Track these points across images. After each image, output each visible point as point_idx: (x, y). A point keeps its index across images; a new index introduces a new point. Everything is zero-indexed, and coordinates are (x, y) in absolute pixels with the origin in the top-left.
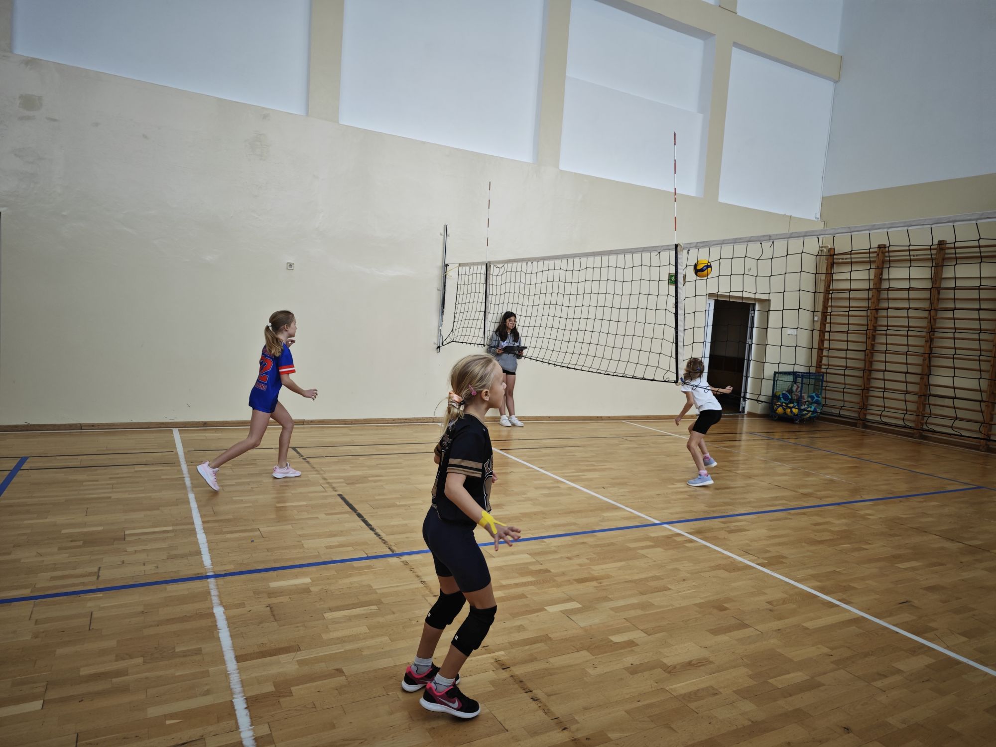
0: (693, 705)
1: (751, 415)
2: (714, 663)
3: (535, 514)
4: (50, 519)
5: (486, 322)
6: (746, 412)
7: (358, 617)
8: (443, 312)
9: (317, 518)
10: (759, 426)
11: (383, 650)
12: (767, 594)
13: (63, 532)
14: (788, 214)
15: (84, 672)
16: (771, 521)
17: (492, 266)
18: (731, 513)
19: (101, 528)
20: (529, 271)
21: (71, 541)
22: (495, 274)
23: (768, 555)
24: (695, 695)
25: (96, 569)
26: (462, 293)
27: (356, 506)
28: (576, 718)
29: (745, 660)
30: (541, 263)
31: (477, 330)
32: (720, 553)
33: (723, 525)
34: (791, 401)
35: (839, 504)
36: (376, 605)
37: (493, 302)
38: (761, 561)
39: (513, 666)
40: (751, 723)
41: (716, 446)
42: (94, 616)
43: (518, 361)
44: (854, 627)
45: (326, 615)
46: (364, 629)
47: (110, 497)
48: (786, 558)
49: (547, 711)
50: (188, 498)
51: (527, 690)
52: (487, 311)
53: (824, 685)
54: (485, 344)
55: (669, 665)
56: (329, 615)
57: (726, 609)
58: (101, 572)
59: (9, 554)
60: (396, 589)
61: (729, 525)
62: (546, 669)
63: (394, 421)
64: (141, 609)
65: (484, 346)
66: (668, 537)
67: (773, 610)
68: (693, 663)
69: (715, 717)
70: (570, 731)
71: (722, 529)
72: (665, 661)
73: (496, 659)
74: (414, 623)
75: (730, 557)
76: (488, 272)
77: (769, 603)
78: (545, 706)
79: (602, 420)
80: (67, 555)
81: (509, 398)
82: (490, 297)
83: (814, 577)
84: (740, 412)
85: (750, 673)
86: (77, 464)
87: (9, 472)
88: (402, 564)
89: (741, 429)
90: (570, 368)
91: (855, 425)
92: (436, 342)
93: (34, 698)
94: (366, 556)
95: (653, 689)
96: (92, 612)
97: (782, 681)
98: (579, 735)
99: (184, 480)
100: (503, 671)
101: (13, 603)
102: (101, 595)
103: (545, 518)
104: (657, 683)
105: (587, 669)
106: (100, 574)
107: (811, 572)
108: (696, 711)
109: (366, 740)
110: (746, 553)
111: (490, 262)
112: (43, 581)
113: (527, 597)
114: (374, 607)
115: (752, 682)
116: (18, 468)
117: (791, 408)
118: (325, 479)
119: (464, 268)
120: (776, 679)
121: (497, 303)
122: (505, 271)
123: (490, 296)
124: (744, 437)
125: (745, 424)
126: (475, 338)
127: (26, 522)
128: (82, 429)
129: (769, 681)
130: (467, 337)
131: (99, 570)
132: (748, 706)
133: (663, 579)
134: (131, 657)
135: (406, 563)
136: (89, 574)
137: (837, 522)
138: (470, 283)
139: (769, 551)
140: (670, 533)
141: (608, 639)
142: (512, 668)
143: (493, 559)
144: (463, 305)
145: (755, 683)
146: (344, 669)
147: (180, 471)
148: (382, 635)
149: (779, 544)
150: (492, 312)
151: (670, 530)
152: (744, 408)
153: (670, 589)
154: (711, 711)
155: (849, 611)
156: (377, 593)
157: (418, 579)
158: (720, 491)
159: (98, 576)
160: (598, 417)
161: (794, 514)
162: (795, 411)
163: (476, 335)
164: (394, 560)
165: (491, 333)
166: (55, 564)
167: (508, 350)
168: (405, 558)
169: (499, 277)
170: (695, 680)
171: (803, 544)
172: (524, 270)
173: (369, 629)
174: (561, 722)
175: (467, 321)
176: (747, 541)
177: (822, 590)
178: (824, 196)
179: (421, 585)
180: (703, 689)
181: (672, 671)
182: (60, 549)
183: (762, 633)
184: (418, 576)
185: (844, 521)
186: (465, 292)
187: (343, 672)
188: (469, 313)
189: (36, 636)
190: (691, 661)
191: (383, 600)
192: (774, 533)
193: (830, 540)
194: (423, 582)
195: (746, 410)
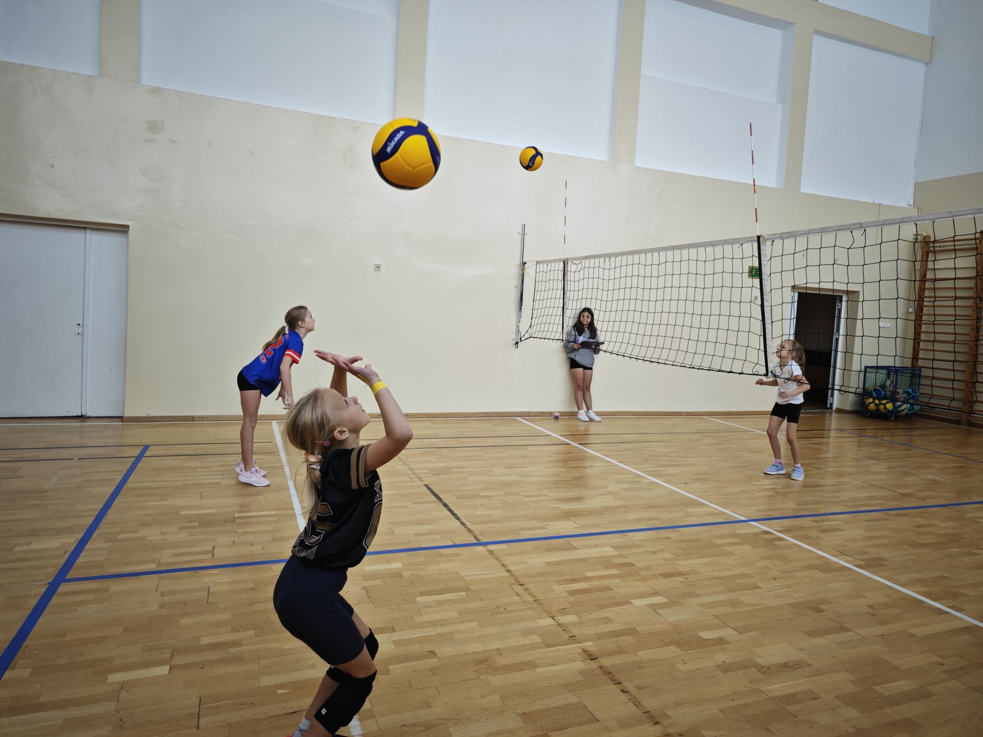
0: (791, 708)
1: (839, 411)
2: (812, 666)
3: (617, 507)
4: (170, 502)
5: (564, 318)
6: (834, 409)
7: (447, 602)
8: (521, 309)
9: (406, 506)
10: (848, 423)
11: (472, 635)
12: (867, 597)
13: (182, 513)
14: (877, 201)
15: (205, 641)
16: (865, 521)
17: (570, 263)
18: (823, 512)
19: (213, 511)
20: (607, 267)
21: (189, 522)
22: (573, 270)
23: (866, 557)
24: (792, 698)
25: (211, 548)
26: (539, 290)
27: (441, 496)
28: (668, 714)
29: (846, 665)
30: (619, 258)
31: (555, 326)
32: (813, 552)
33: (814, 524)
34: (884, 398)
35: (944, 506)
36: (465, 591)
37: (571, 298)
38: (858, 562)
39: (601, 657)
40: (855, 730)
41: (803, 443)
42: (211, 590)
43: (595, 356)
44: (967, 636)
45: (418, 599)
46: (454, 614)
47: (220, 483)
48: (887, 560)
49: (637, 704)
50: (288, 485)
51: (616, 682)
52: (565, 306)
54: (564, 339)
55: (763, 664)
56: (420, 599)
57: (822, 611)
58: (215, 550)
59: (137, 532)
60: (483, 577)
61: (821, 524)
62: (635, 662)
63: (474, 415)
64: (251, 585)
65: (563, 341)
66: (755, 534)
67: (875, 614)
68: (788, 664)
69: (816, 722)
70: (662, 726)
71: (814, 527)
72: (759, 660)
73: (583, 649)
74: (502, 610)
75: (824, 557)
76: (566, 269)
77: (870, 606)
78: (636, 698)
79: (681, 415)
80: (186, 534)
81: (587, 392)
82: (568, 294)
83: (919, 581)
84: (828, 409)
85: (853, 678)
86: (191, 452)
87: (135, 458)
88: (487, 553)
89: (830, 426)
90: (653, 362)
91: (958, 422)
92: (514, 338)
93: (161, 663)
94: (453, 544)
95: (748, 689)
96: (209, 587)
97: (887, 689)
98: (671, 731)
99: (283, 468)
100: (591, 661)
101: (142, 577)
102: (216, 572)
103: (627, 512)
104: (751, 683)
105: (677, 665)
106: (214, 553)
107: (916, 576)
108: (795, 714)
109: (460, 720)
110: (842, 553)
111: (567, 259)
112: (167, 558)
113: (612, 590)
114: (463, 594)
115: (855, 689)
116: (141, 455)
117: (884, 405)
118: (411, 470)
119: (542, 265)
120: (881, 686)
121: (575, 298)
122: (583, 268)
123: (568, 292)
124: (833, 434)
125: (834, 421)
126: (553, 334)
127: (150, 504)
128: (194, 421)
129: (874, 688)
130: (545, 333)
131: (214, 548)
132: (851, 713)
133: (752, 577)
134: (244, 629)
135: (491, 552)
136: (205, 552)
137: (942, 525)
138: (548, 279)
139: (866, 553)
140: (758, 531)
141: (697, 635)
142: (600, 659)
143: (576, 551)
144: (541, 302)
145: (858, 689)
146: (436, 651)
147: (280, 460)
148: (471, 621)
149: (878, 546)
150: (570, 307)
151: (758, 527)
152: (832, 404)
153: (760, 588)
154: (811, 715)
155: (960, 619)
156: (465, 580)
157: (504, 568)
158: (810, 489)
159: (213, 555)
160: (677, 413)
161: (893, 515)
162: (889, 406)
163: (555, 330)
164: (480, 549)
165: (570, 328)
166: (176, 542)
167: (584, 345)
168: (490, 547)
169: (577, 274)
170: (792, 683)
171: (906, 547)
172: (602, 265)
173: (459, 614)
174: (652, 716)
175: (545, 317)
176: (842, 542)
177: (929, 595)
178: (917, 181)
179: (507, 574)
180: (801, 692)
181: (766, 671)
182: (179, 528)
183: (864, 637)
184: (503, 565)
185: (951, 524)
186: (543, 289)
187: (436, 654)
188: (547, 309)
189: (162, 607)
190: (787, 663)
191: (471, 587)
192: (872, 534)
193: (936, 543)
194: (509, 571)
195: (835, 406)
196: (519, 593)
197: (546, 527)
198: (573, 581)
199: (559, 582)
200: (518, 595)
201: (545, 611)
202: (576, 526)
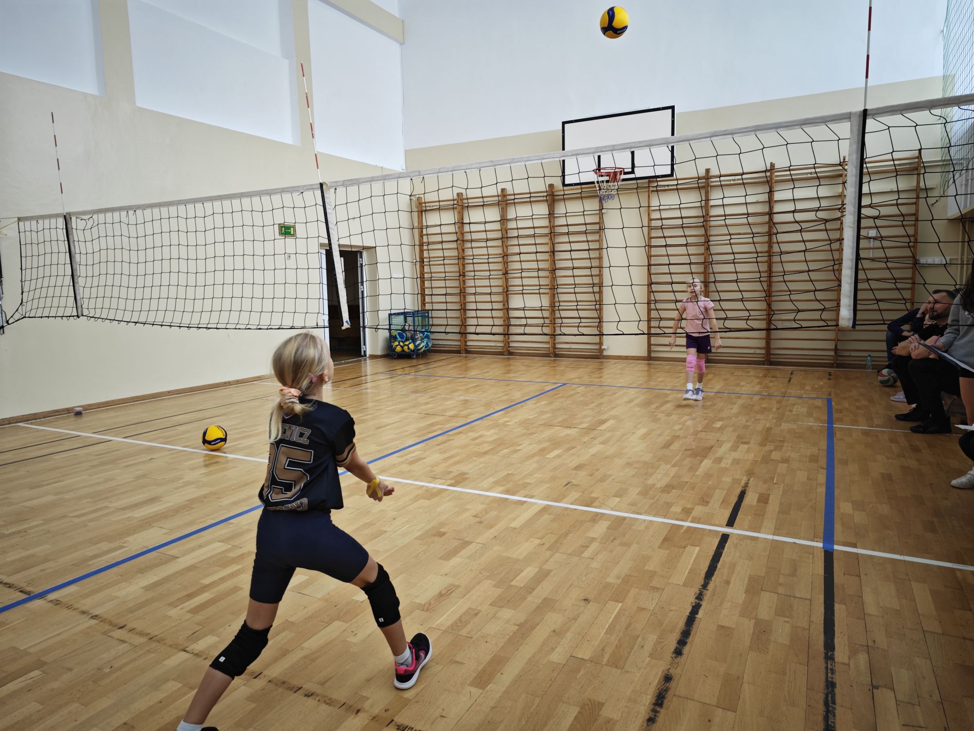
0: (464, 632)
1: (373, 357)
2: (461, 586)
5: (76, 288)
6: (368, 356)
10: (381, 366)
11: (78, 723)
12: (469, 509)
16: (438, 445)
17: (74, 219)
18: (403, 447)
20: (132, 222)
23: (452, 475)
24: (460, 623)
28: (364, 695)
29: (483, 573)
31: (63, 299)
32: (412, 484)
33: (401, 459)
34: (407, 340)
35: (481, 418)
36: (38, 669)
38: (449, 482)
39: (265, 669)
40: (517, 627)
41: (356, 390)
46: (35, 706)
48: (467, 473)
49: (330, 702)
51: (295, 690)
52: (76, 273)
53: (551, 571)
54: (80, 314)
55: (423, 603)
57: (443, 534)
60: (58, 638)
61: (406, 457)
62: (305, 657)
67: (481, 521)
68: (442, 593)
69: (488, 634)
70: (364, 711)
71: (403, 462)
72: (417, 601)
74: (107, 670)
75: (423, 486)
76: (69, 226)
77: (476, 516)
78: (324, 697)
79: (231, 385)
83: (497, 483)
84: (363, 356)
85: (494, 583)
88: (50, 605)
89: (366, 372)
91: (458, 352)
97: (520, 581)
98: (376, 711)
100: (256, 680)
105: (348, 639)
107: (492, 480)
108: (469, 636)
110: (434, 478)
111: (69, 214)
114: (36, 673)
115: (499, 591)
117: (408, 345)
119: (27, 223)
120: (515, 580)
124: (369, 377)
125: (369, 367)
129: (512, 584)
132: (507, 613)
133: (374, 524)
135: (57, 602)
137: (489, 433)
139: (451, 472)
141: (353, 600)
142: (265, 673)
143: (179, 560)
144: (34, 271)
145: (502, 590)
148: (66, 704)
149: (456, 463)
152: (365, 352)
153: (386, 532)
154: (482, 631)
155: (535, 503)
156: (30, 653)
157: (86, 615)
160: (225, 383)
162: (412, 346)
164: (36, 604)
168: (53, 596)
169: (87, 232)
170: (453, 609)
171: (474, 458)
172: (124, 220)
173: (42, 704)
174: (350, 707)
175: (44, 290)
176: (429, 468)
177: (508, 492)
178: (406, 149)
179: (94, 622)
180: (464, 614)
181: (428, 608)
183: (484, 544)
184: (83, 612)
185: (493, 431)
186: (35, 254)
190: (440, 593)
191: (44, 659)
192: (447, 455)
193: (492, 449)
194: (94, 617)
195: (368, 354)
196: (122, 638)
197: (124, 545)
198: (190, 596)
199: (173, 605)
200: (123, 641)
201: (170, 646)
202: (165, 531)
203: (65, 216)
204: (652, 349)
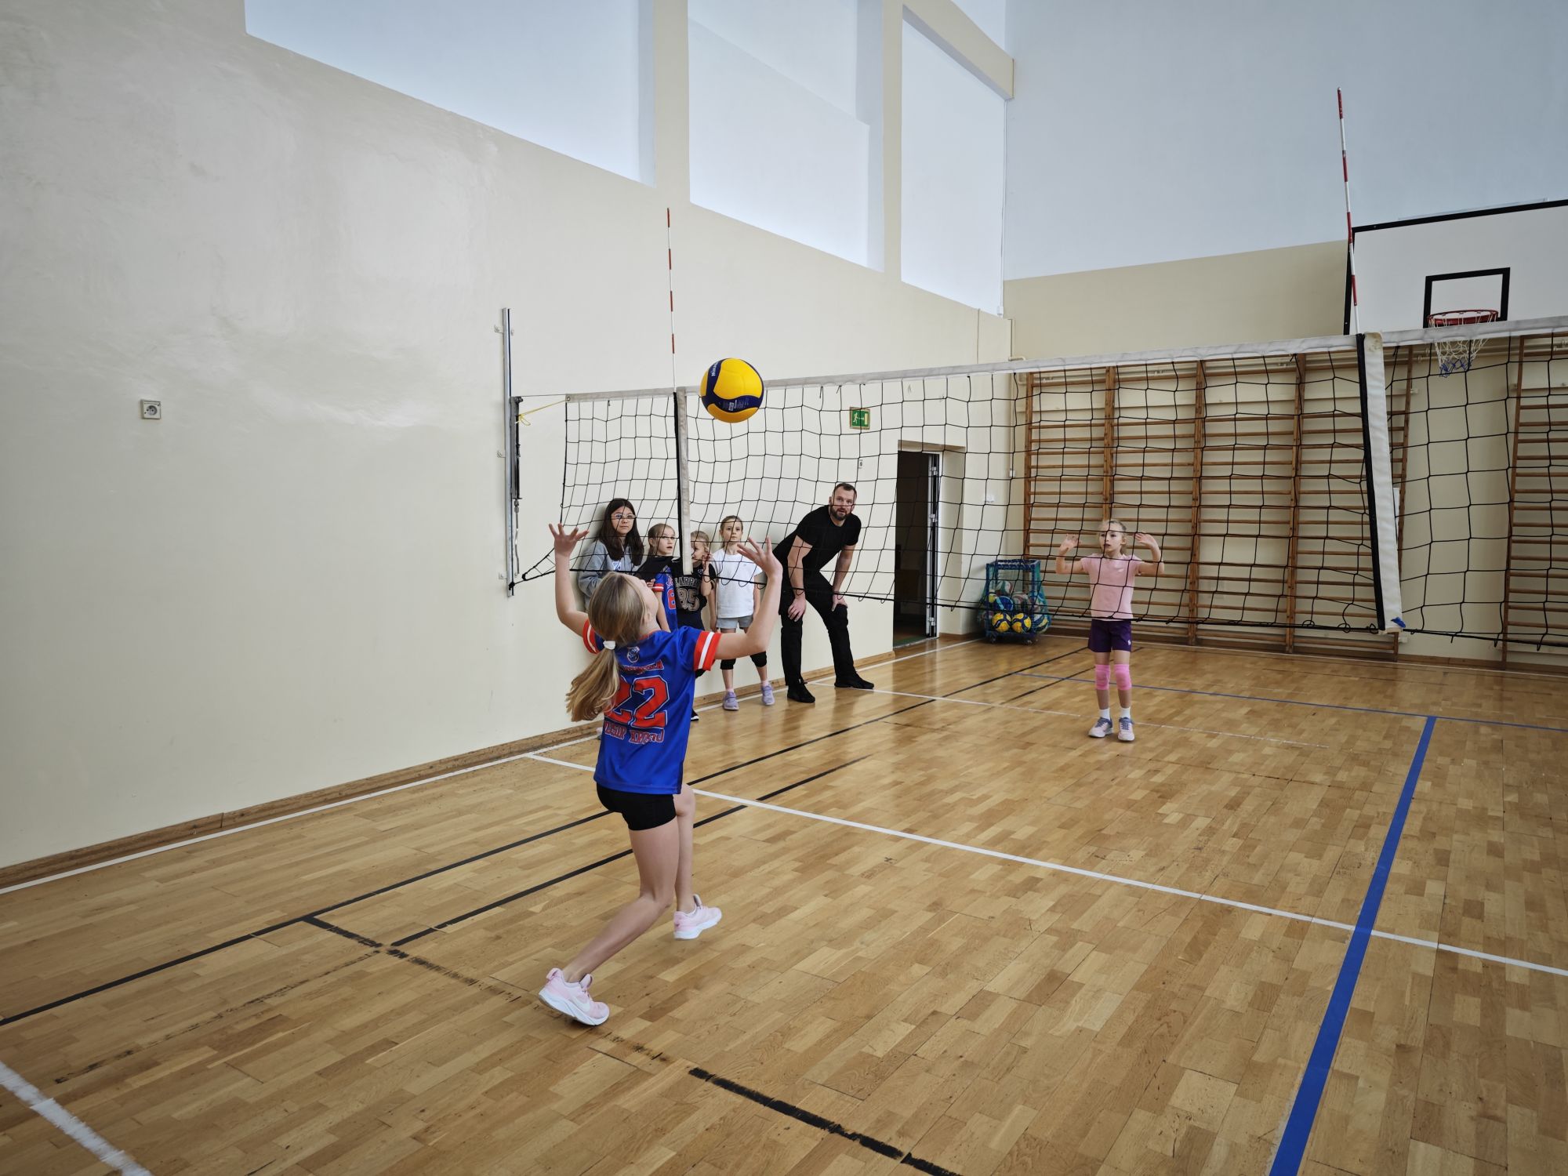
6: (938, 636)
14: (975, 305)
84: (928, 636)
111: (684, 390)
117: (1022, 621)
152: (933, 628)
162: (1028, 624)
178: (1006, 279)
195: (939, 630)
203: (675, 394)
204: (1509, 649)
